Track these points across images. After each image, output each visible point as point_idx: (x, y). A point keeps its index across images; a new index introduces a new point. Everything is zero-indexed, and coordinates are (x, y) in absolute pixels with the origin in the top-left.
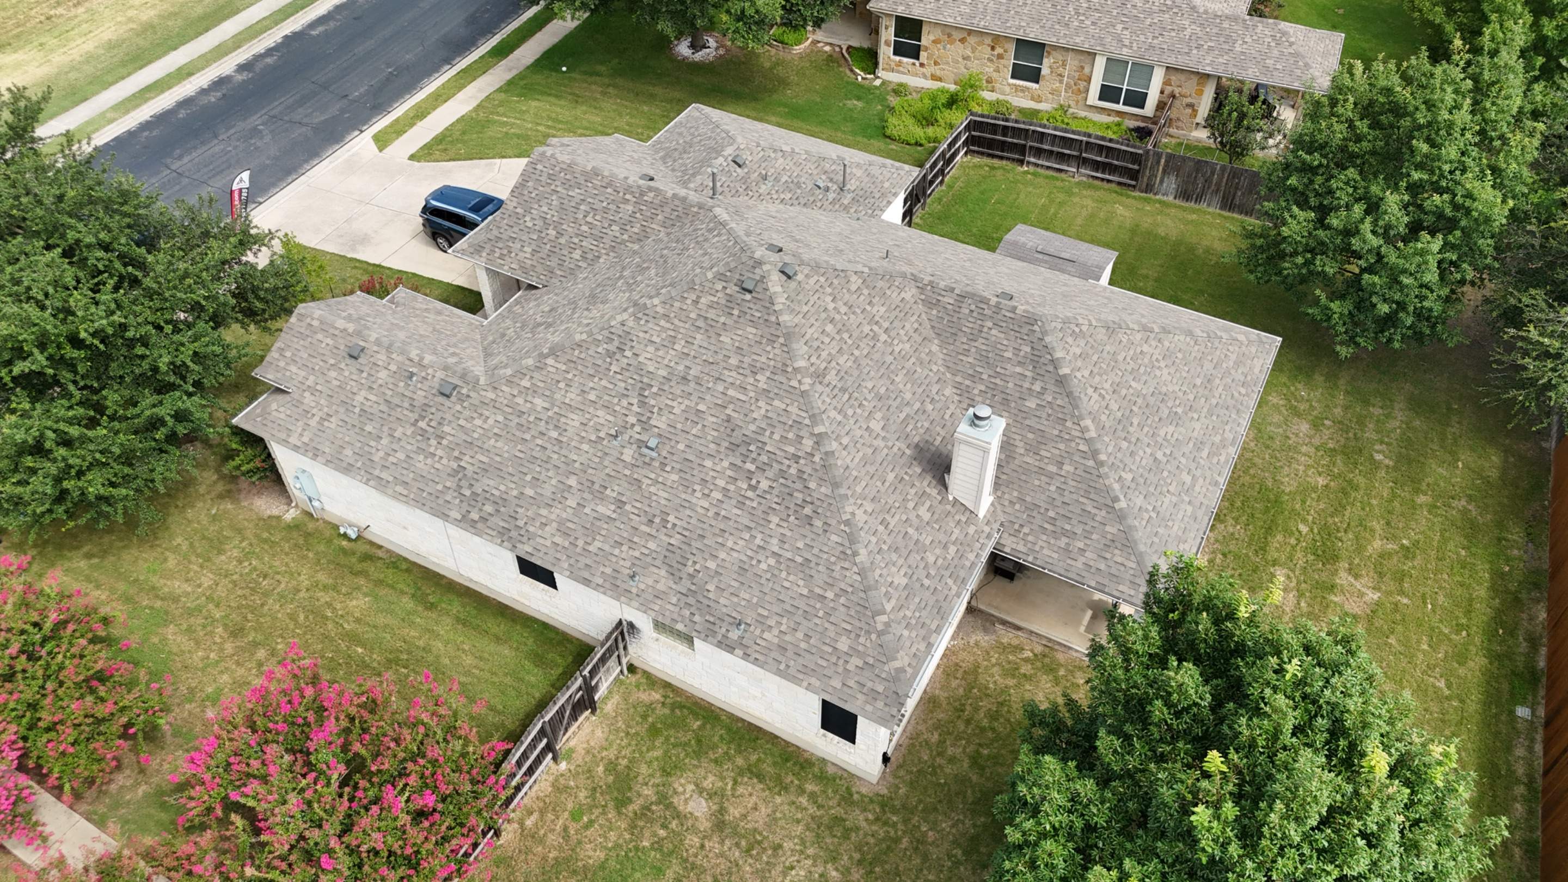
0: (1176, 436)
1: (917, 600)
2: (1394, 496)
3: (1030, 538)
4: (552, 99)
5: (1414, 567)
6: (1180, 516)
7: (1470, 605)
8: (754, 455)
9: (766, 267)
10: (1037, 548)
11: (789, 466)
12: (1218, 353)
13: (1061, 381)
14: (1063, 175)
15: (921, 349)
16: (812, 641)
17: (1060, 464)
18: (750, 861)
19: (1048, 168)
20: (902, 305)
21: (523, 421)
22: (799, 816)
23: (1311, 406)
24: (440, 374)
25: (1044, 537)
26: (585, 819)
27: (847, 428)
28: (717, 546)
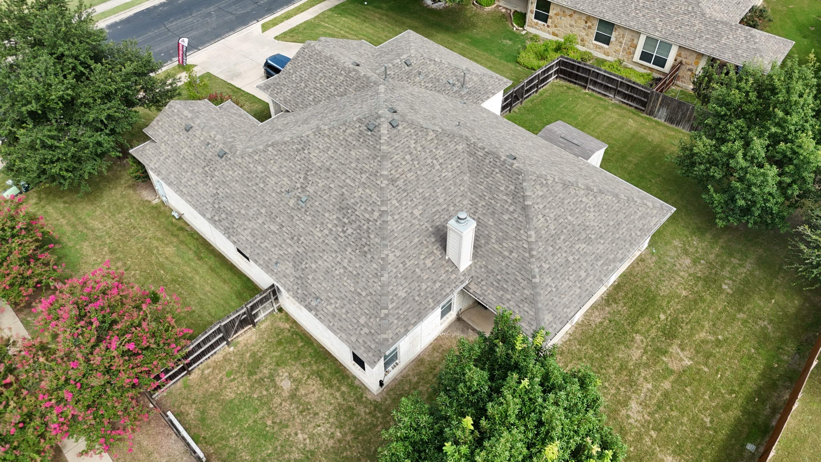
0: (585, 250)
1: (408, 306)
2: (724, 310)
3: (485, 288)
4: (354, 18)
5: (719, 352)
6: (571, 294)
7: (744, 381)
8: (349, 215)
9: (382, 119)
10: (486, 294)
11: (364, 224)
12: (631, 210)
13: (525, 208)
14: (606, 98)
15: (458, 177)
16: (349, 315)
17: (511, 252)
18: (301, 417)
19: (599, 93)
20: (455, 152)
21: (250, 176)
22: (333, 401)
23: (697, 250)
24: (221, 146)
25: (492, 289)
26: (232, 377)
27: (400, 211)
28: (319, 257)
